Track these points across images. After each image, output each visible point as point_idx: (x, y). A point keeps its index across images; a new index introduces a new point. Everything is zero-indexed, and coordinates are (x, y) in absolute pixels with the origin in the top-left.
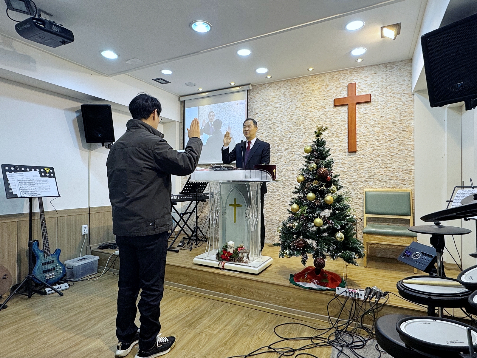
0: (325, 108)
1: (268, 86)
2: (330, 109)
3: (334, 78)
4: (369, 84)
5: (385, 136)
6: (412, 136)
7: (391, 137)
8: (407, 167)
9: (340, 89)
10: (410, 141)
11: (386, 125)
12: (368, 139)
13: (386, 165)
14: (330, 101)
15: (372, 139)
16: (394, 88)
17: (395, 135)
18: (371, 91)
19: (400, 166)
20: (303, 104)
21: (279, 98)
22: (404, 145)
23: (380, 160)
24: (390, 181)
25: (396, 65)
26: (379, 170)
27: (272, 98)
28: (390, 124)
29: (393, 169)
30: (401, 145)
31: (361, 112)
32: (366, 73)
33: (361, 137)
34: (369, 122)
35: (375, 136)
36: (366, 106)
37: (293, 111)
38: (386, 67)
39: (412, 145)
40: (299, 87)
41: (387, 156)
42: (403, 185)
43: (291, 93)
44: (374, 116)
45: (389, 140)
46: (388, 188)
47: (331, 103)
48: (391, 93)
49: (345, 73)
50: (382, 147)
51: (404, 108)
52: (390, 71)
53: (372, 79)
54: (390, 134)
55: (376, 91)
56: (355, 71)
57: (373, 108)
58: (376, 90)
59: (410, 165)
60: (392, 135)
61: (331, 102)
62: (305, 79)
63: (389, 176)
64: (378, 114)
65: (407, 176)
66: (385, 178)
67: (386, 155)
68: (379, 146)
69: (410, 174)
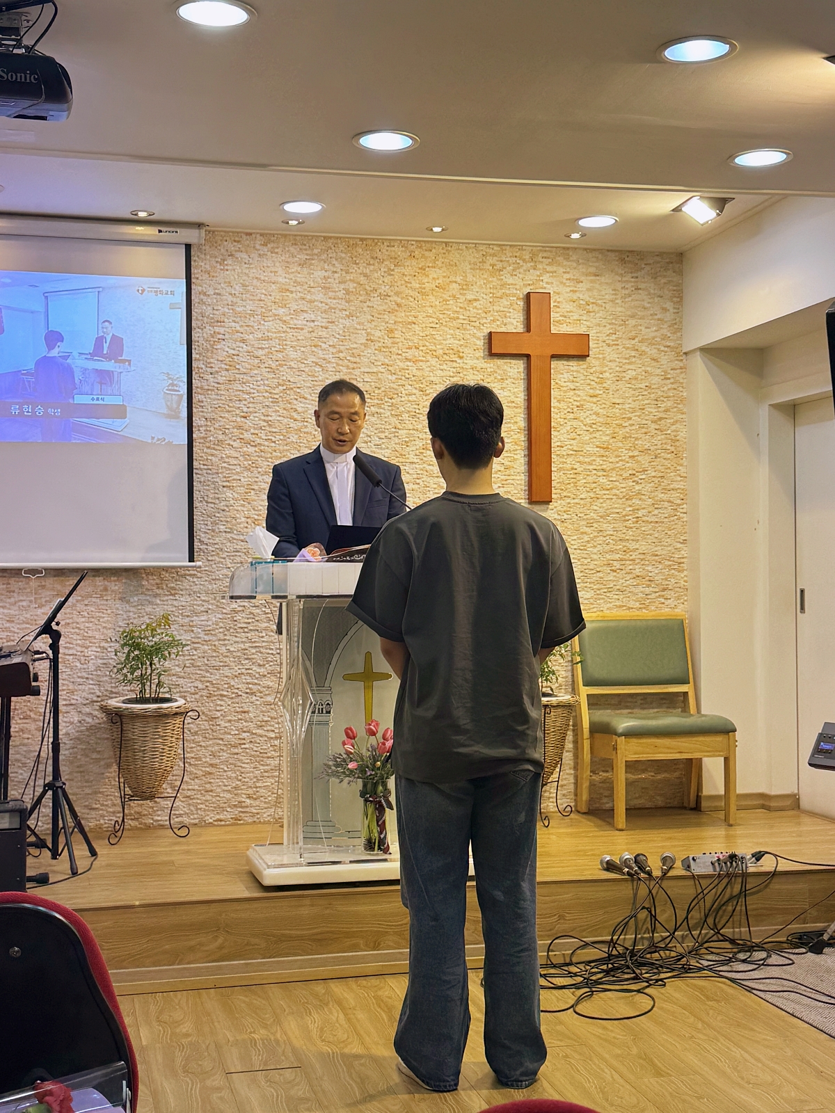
0: (461, 358)
1: (265, 245)
2: (475, 361)
3: (487, 266)
4: (581, 302)
5: (621, 460)
6: (682, 465)
7: (635, 466)
8: (673, 551)
9: (505, 302)
10: (679, 479)
11: (624, 430)
12: (578, 464)
13: (624, 544)
14: (474, 335)
15: (591, 467)
16: (643, 328)
17: (644, 460)
18: (588, 323)
19: (656, 549)
20: (391, 331)
21: (308, 297)
22: (665, 490)
23: (608, 528)
24: (633, 589)
25: (649, 262)
26: (609, 557)
27: (282, 290)
28: (633, 428)
29: (642, 557)
30: (659, 488)
31: (563, 384)
32: (575, 268)
33: (561, 460)
34: (582, 415)
35: (598, 459)
36: (575, 368)
37: (354, 351)
38: (622, 261)
39: (683, 490)
40: (375, 270)
41: (627, 518)
42: (663, 601)
43: (351, 286)
44: (595, 400)
45: (630, 472)
46: (629, 608)
47: (478, 342)
48: (637, 340)
49: (517, 255)
50: (615, 491)
51: (666, 388)
52: (633, 275)
53: (588, 290)
54: (634, 457)
55: (601, 328)
56: (545, 255)
57: (592, 378)
58: (599, 325)
59: (679, 545)
60: (639, 458)
61: (479, 339)
62: (395, 249)
63: (631, 576)
64: (604, 395)
65: (673, 575)
66: (621, 581)
67: (624, 516)
68: (609, 487)
69: (679, 572)
